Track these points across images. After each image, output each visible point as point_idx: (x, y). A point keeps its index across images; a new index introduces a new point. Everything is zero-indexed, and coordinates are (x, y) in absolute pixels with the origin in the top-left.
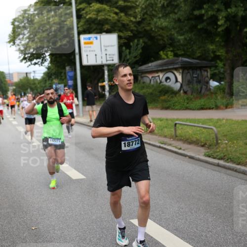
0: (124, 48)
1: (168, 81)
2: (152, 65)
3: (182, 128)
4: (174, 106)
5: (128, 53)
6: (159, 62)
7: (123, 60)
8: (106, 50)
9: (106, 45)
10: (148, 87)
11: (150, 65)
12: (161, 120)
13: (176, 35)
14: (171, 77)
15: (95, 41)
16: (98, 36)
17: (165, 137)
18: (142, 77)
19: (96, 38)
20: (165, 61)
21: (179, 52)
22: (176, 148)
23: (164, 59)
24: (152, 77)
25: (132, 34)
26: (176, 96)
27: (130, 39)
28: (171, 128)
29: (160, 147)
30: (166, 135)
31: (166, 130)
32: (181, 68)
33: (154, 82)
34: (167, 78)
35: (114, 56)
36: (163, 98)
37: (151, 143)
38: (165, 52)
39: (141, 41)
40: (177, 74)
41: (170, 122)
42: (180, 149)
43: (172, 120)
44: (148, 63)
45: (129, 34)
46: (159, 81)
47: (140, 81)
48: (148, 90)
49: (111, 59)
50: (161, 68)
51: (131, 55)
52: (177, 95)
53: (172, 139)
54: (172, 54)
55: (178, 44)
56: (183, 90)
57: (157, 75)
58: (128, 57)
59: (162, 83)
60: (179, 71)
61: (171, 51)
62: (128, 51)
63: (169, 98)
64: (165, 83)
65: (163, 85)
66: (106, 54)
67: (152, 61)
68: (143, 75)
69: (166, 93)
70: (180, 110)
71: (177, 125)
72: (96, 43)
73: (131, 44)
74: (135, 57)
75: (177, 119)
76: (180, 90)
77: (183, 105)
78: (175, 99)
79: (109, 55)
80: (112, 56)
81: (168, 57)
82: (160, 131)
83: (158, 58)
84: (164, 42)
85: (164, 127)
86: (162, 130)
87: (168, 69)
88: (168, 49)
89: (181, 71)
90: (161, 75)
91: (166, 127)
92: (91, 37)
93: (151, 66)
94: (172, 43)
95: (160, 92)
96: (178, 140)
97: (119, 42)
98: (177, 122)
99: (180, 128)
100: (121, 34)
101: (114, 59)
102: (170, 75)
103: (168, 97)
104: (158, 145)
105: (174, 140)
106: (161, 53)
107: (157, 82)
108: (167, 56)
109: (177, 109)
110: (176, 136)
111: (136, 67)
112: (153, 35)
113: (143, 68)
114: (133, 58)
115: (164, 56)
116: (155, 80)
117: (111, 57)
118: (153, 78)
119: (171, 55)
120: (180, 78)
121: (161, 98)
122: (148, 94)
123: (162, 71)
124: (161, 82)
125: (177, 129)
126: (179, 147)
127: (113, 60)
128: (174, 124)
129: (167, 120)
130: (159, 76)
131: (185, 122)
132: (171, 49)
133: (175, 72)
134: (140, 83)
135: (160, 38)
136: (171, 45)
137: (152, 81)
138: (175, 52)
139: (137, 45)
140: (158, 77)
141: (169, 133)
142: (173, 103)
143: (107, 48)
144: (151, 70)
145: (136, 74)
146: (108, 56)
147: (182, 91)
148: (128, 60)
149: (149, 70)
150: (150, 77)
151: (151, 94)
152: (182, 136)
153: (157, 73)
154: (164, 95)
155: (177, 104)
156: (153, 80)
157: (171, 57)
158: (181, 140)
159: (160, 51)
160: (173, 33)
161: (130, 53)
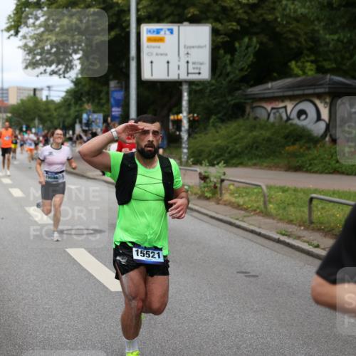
0: (222, 52)
1: (303, 117)
2: (272, 86)
3: (323, 208)
4: (311, 165)
5: (228, 62)
6: (288, 81)
7: (218, 73)
8: (188, 54)
9: (188, 44)
10: (264, 127)
11: (270, 85)
12: (284, 190)
13: (321, 32)
14: (308, 111)
15: (168, 37)
16: (175, 27)
17: (290, 222)
18: (253, 108)
19: (171, 31)
20: (299, 79)
21: (327, 65)
22: (310, 244)
23: (297, 76)
24: (273, 109)
25: (239, 28)
26: (315, 147)
27: (234, 36)
28: (302, 207)
29: (279, 241)
30: (291, 218)
31: (292, 209)
32: (329, 94)
33: (275, 118)
34: (302, 113)
35: (202, 67)
36: (290, 149)
37: (263, 232)
38: (299, 64)
39: (255, 40)
40: (321, 106)
41: (301, 195)
42: (317, 246)
43: (305, 192)
44: (266, 82)
45: (234, 26)
46: (285, 117)
47: (249, 114)
48: (263, 132)
49: (197, 71)
50: (290, 93)
51: (235, 65)
52: (319, 145)
53: (302, 228)
54: (314, 67)
55: (325, 49)
56: (331, 136)
57: (282, 105)
58: (229, 69)
59: (290, 122)
60: (324, 99)
61: (312, 62)
62: (228, 57)
63: (302, 150)
64: (296, 121)
65: (292, 125)
66: (188, 62)
67: (274, 79)
68: (255, 105)
69: (296, 140)
70: (322, 172)
71: (315, 202)
72: (170, 40)
73: (237, 45)
74: (242, 70)
75: (315, 191)
76: (324, 135)
77: (329, 164)
78: (315, 152)
79: (194, 63)
80: (198, 66)
81: (304, 73)
82: (281, 211)
83: (286, 73)
84: (299, 45)
85: (288, 204)
86: (284, 208)
87: (304, 95)
88: (307, 58)
89: (328, 100)
90: (290, 106)
91: (293, 204)
92: (162, 29)
93: (272, 88)
94: (314, 48)
95: (286, 137)
96: (313, 230)
97: (213, 41)
98: (314, 195)
99: (320, 206)
100: (219, 26)
101: (201, 71)
102: (306, 106)
103: (301, 148)
104: (277, 236)
105: (307, 228)
106: (293, 64)
107: (281, 118)
108: (304, 70)
109: (316, 172)
110: (311, 222)
111: (243, 88)
112: (278, 29)
113: (257, 90)
114: (237, 72)
115: (297, 71)
116: (277, 114)
117: (197, 68)
118: (274, 111)
119: (312, 70)
120: (325, 113)
121: (287, 148)
122: (263, 140)
123: (291, 98)
124: (289, 119)
125: (314, 209)
126: (315, 243)
127: (199, 73)
128: (307, 199)
129: (295, 190)
130: (285, 107)
131: (330, 196)
132: (312, 58)
133: (318, 102)
134: (248, 118)
135: (291, 36)
136: (312, 50)
137: (272, 115)
138: (320, 63)
139: (247, 47)
140: (283, 110)
141: (298, 214)
142: (310, 160)
143: (190, 51)
144: (271, 95)
145: (243, 101)
146: (190, 65)
147: (327, 139)
148: (228, 75)
149: (266, 96)
150: (269, 109)
151: (269, 140)
152: (321, 223)
153: (283, 101)
154: (293, 144)
155: (316, 162)
156: (274, 113)
157: (310, 73)
158: (319, 230)
159: (290, 61)
160: (316, 28)
161: (232, 61)
